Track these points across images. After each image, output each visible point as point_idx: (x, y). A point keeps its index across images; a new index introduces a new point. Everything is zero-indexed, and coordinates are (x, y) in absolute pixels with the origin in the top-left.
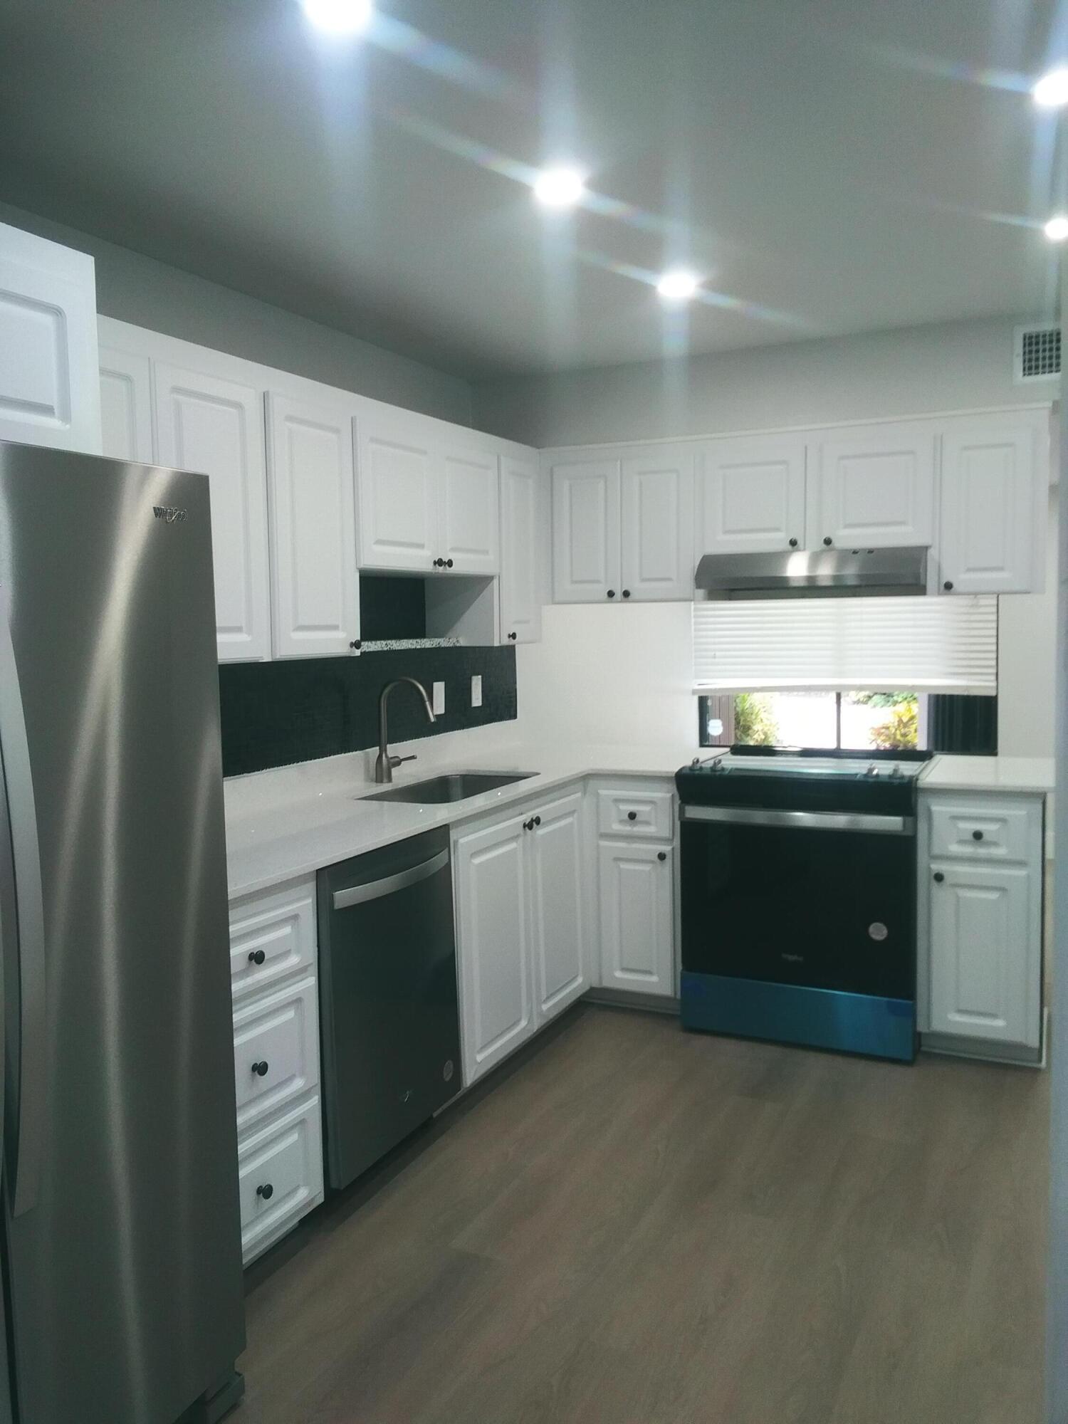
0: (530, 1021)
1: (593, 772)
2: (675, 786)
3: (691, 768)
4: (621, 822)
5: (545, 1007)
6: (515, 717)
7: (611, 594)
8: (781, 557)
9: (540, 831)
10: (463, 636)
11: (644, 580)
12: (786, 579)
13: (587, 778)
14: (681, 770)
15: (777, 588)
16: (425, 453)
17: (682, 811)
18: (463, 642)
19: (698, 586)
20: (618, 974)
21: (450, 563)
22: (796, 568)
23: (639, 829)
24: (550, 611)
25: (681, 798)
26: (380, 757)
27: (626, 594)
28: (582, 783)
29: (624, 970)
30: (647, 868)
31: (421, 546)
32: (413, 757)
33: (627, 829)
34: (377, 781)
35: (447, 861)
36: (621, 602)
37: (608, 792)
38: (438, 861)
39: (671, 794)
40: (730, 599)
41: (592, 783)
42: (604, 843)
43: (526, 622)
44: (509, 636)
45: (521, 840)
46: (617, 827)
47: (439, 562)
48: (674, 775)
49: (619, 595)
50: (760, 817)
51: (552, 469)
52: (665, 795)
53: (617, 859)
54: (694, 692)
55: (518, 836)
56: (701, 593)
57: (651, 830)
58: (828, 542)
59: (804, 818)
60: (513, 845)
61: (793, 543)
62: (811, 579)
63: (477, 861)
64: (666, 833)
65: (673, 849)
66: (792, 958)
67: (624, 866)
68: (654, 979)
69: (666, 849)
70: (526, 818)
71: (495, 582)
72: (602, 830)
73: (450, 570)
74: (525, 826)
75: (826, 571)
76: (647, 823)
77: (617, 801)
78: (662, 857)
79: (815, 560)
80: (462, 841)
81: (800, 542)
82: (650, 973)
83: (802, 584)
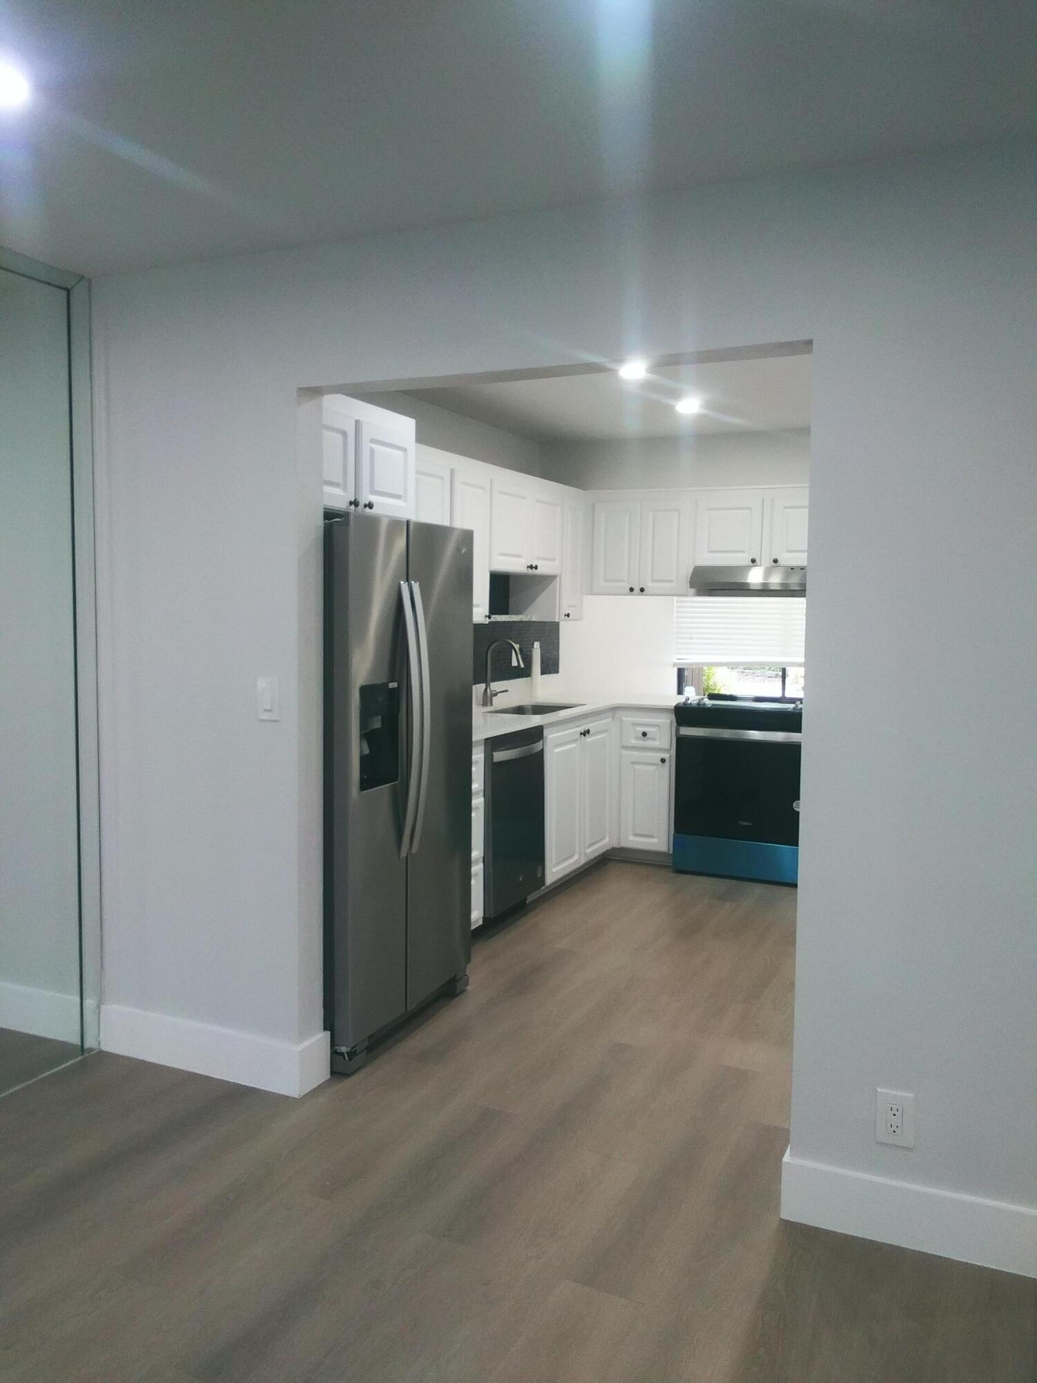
0: (580, 856)
1: (619, 706)
2: (674, 716)
3: (685, 704)
4: (637, 738)
5: (588, 851)
6: (558, 672)
7: (632, 590)
8: (744, 569)
9: (589, 739)
10: (533, 614)
11: (653, 581)
12: (748, 584)
13: (614, 709)
14: (677, 705)
15: (741, 589)
16: (524, 498)
17: (677, 731)
18: (534, 619)
19: (691, 587)
20: (631, 838)
21: (536, 568)
22: (755, 577)
23: (649, 743)
24: (589, 599)
25: (677, 722)
26: (486, 690)
27: (642, 590)
28: (610, 714)
29: (636, 835)
30: (652, 768)
31: (520, 556)
32: (506, 691)
33: (641, 743)
34: (483, 705)
35: (541, 748)
36: (639, 595)
37: (628, 718)
38: (538, 746)
39: (669, 721)
40: (710, 595)
41: (619, 713)
42: (624, 752)
43: (575, 606)
44: (565, 615)
45: (578, 742)
46: (634, 742)
47: (531, 567)
48: (673, 708)
49: (637, 590)
50: (727, 734)
51: (593, 504)
52: (667, 721)
53: (633, 763)
54: (674, 665)
55: (577, 740)
56: (692, 591)
57: (656, 744)
58: (775, 561)
59: (755, 735)
60: (574, 745)
61: (753, 561)
62: (764, 584)
63: (556, 750)
64: (666, 745)
65: (670, 756)
66: (745, 823)
67: (637, 767)
68: (655, 840)
69: (666, 756)
70: (582, 729)
71: (558, 579)
72: (624, 744)
73: (534, 572)
74: (581, 734)
75: (776, 580)
76: (654, 739)
77: (635, 724)
78: (663, 761)
79: (768, 572)
80: (549, 736)
81: (758, 560)
82: (651, 836)
83: (759, 588)
